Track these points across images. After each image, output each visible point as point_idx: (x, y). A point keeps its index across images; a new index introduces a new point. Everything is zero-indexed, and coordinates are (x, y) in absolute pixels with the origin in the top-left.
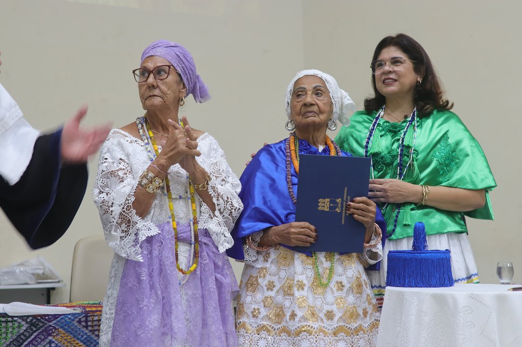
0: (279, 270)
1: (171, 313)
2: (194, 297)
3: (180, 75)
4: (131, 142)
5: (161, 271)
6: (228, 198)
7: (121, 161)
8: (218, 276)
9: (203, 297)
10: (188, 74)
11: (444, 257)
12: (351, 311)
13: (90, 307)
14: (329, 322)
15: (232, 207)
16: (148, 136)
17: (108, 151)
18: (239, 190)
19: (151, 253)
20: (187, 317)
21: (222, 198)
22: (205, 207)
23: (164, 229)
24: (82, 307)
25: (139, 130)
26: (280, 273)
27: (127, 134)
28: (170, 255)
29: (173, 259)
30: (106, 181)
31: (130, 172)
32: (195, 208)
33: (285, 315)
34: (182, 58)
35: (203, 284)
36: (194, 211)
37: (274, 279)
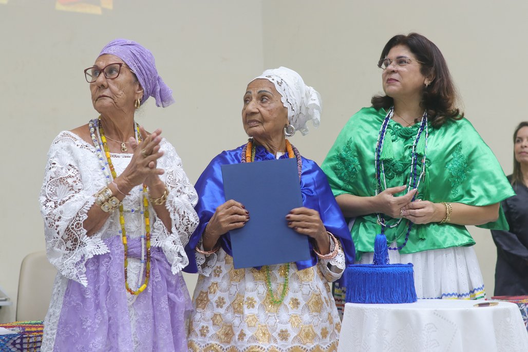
0: (230, 285)
1: (117, 334)
2: (145, 318)
3: (135, 75)
4: (82, 147)
5: (108, 289)
6: (184, 212)
7: (70, 167)
8: (172, 295)
9: (154, 317)
10: (145, 74)
11: (407, 271)
12: (306, 331)
13: (31, 327)
14: (283, 342)
15: (189, 223)
16: (101, 141)
17: (57, 155)
18: (195, 202)
19: (98, 269)
20: (136, 339)
21: (178, 213)
22: (159, 222)
23: (113, 244)
24: (22, 327)
25: (91, 134)
26: (230, 289)
27: (77, 137)
28: (119, 272)
29: (121, 276)
30: (54, 189)
31: (80, 180)
32: (148, 224)
33: (234, 334)
34: (138, 56)
35: (154, 304)
36: (147, 226)
37: (225, 295)
